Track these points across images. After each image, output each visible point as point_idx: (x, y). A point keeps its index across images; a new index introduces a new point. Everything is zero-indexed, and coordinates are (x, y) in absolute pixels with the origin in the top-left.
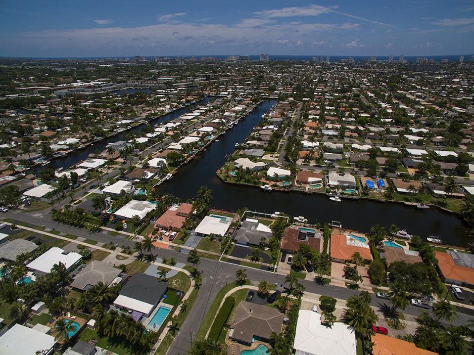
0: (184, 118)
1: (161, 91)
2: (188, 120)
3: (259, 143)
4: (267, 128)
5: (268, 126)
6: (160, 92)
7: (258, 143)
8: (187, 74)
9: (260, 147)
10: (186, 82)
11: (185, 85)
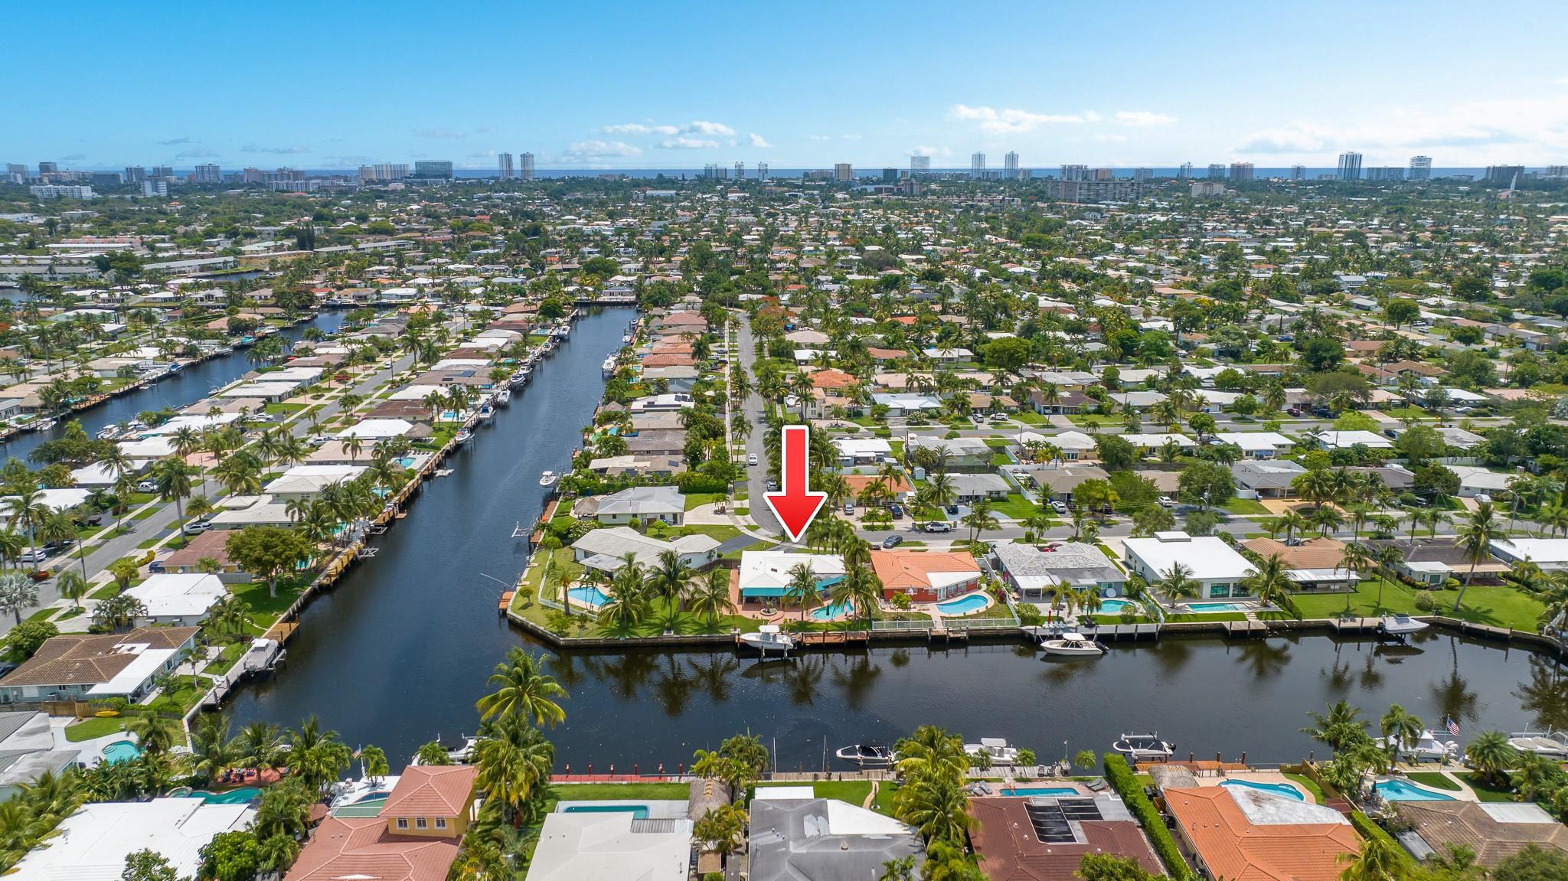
0: (248, 392)
1: (88, 292)
2: (269, 399)
3: (648, 464)
4: (651, 404)
5: (651, 399)
6: (83, 299)
7: (641, 464)
8: (200, 229)
9: (660, 479)
10: (202, 257)
11: (203, 268)
